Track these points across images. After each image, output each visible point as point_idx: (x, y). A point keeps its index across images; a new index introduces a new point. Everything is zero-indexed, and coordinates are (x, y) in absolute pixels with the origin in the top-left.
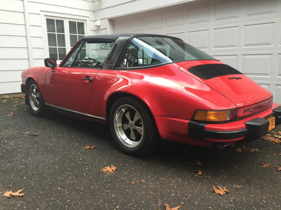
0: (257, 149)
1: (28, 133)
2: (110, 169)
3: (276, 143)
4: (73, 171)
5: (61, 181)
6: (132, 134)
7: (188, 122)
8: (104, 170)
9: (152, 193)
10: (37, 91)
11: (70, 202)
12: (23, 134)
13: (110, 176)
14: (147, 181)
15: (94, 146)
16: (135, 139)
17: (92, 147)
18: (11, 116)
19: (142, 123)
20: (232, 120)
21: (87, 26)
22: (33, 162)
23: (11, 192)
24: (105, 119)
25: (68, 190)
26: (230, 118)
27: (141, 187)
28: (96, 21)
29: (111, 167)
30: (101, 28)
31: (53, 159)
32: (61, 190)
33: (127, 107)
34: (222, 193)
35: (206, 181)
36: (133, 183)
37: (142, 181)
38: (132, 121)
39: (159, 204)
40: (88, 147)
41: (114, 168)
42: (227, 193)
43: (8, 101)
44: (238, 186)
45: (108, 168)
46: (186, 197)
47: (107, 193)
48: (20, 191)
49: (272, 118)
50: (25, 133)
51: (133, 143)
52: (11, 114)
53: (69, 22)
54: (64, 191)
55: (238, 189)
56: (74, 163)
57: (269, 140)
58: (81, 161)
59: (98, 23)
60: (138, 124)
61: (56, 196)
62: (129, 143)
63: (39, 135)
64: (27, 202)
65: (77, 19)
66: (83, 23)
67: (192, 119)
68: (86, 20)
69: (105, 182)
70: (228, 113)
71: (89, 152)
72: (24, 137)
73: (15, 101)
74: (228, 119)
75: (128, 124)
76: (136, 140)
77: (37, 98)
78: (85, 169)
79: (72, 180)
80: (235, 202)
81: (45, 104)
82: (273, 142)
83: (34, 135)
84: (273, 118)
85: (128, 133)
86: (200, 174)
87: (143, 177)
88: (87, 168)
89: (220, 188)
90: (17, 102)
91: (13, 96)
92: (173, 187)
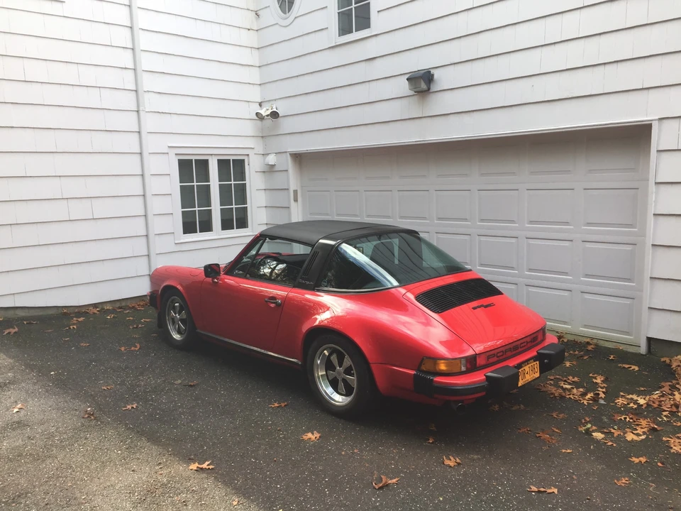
0: (522, 406)
1: (179, 381)
2: (312, 436)
3: (555, 397)
4: (264, 439)
5: (253, 452)
6: (341, 385)
7: (413, 372)
8: (305, 437)
9: (367, 465)
10: (181, 308)
11: (270, 474)
12: (173, 384)
13: (314, 445)
14: (361, 450)
15: (284, 402)
16: (344, 393)
17: (283, 405)
18: (137, 349)
19: (354, 372)
20: (468, 371)
21: (250, 164)
22: (207, 427)
23: (197, 465)
24: (300, 363)
25: (264, 462)
26: (467, 368)
27: (354, 458)
28: (268, 154)
29: (313, 434)
30: (276, 168)
31: (231, 423)
32: (255, 462)
33: (330, 348)
34: (452, 464)
35: (437, 450)
36: (343, 453)
37: (355, 451)
38: (340, 367)
39: (376, 476)
40: (276, 405)
41: (318, 435)
42: (459, 464)
43: (116, 318)
44: (475, 457)
45: (310, 435)
46: (408, 469)
47: (312, 465)
48: (207, 463)
49: (532, 364)
50: (176, 382)
51: (343, 399)
52: (136, 347)
53: (218, 160)
54: (260, 463)
55: (474, 460)
56: (262, 429)
57: (547, 391)
58: (271, 425)
59: (271, 159)
60: (348, 371)
61: (252, 468)
62: (337, 399)
63: (197, 384)
64: (220, 475)
65: (231, 155)
66: (243, 161)
67: (418, 369)
68: (248, 155)
69: (308, 452)
70: (463, 361)
71: (279, 412)
72: (176, 389)
73: (127, 315)
74: (463, 369)
75: (334, 371)
76: (346, 395)
77: (181, 320)
78: (279, 436)
79: (266, 450)
80: (465, 474)
81: (198, 331)
82: (552, 394)
83: (191, 386)
84: (535, 363)
85: (334, 384)
86: (431, 442)
87: (356, 446)
88: (281, 434)
89: (452, 458)
90: (131, 318)
91: (118, 305)
92: (393, 459)
